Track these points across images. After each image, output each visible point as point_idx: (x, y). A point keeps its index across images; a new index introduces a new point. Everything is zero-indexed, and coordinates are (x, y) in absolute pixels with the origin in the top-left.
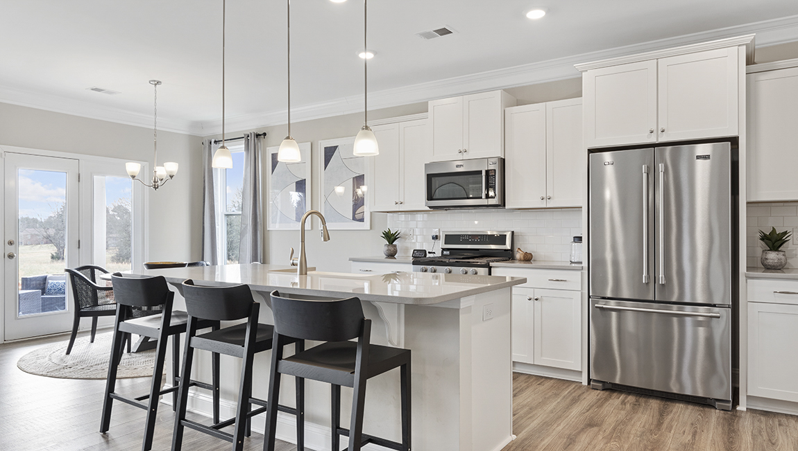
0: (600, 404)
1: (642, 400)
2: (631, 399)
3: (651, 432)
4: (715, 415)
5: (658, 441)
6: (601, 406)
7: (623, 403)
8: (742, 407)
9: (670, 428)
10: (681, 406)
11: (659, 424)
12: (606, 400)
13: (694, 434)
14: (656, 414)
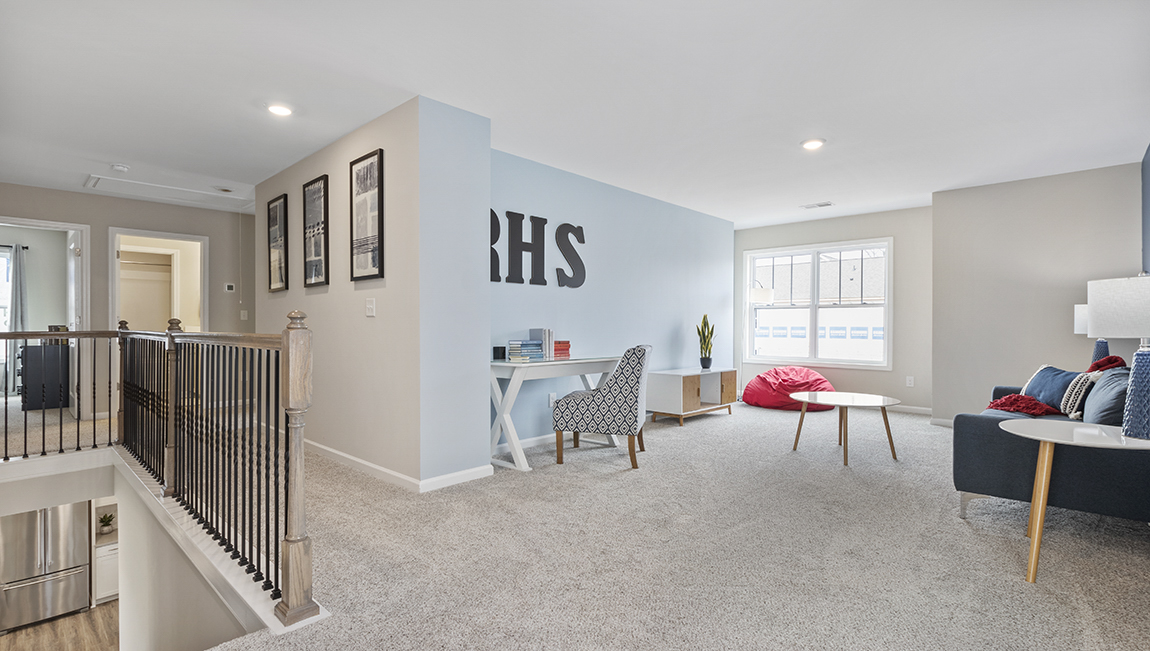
0: (13, 642)
1: (37, 627)
2: (30, 630)
3: (54, 641)
4: (81, 617)
5: (60, 643)
6: (15, 643)
7: (27, 635)
8: (93, 606)
9: (62, 635)
10: (62, 620)
11: (56, 635)
12: (15, 638)
13: (76, 631)
14: (51, 630)
